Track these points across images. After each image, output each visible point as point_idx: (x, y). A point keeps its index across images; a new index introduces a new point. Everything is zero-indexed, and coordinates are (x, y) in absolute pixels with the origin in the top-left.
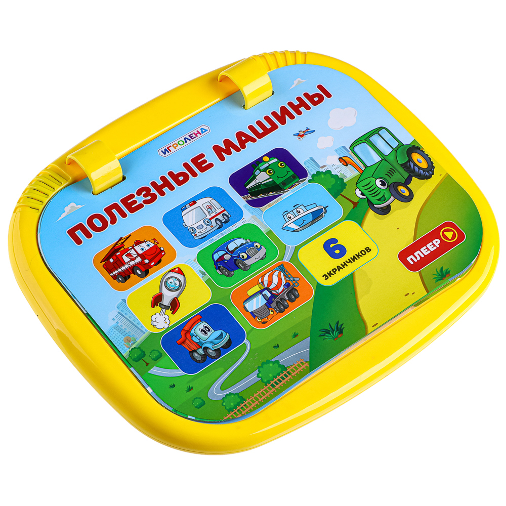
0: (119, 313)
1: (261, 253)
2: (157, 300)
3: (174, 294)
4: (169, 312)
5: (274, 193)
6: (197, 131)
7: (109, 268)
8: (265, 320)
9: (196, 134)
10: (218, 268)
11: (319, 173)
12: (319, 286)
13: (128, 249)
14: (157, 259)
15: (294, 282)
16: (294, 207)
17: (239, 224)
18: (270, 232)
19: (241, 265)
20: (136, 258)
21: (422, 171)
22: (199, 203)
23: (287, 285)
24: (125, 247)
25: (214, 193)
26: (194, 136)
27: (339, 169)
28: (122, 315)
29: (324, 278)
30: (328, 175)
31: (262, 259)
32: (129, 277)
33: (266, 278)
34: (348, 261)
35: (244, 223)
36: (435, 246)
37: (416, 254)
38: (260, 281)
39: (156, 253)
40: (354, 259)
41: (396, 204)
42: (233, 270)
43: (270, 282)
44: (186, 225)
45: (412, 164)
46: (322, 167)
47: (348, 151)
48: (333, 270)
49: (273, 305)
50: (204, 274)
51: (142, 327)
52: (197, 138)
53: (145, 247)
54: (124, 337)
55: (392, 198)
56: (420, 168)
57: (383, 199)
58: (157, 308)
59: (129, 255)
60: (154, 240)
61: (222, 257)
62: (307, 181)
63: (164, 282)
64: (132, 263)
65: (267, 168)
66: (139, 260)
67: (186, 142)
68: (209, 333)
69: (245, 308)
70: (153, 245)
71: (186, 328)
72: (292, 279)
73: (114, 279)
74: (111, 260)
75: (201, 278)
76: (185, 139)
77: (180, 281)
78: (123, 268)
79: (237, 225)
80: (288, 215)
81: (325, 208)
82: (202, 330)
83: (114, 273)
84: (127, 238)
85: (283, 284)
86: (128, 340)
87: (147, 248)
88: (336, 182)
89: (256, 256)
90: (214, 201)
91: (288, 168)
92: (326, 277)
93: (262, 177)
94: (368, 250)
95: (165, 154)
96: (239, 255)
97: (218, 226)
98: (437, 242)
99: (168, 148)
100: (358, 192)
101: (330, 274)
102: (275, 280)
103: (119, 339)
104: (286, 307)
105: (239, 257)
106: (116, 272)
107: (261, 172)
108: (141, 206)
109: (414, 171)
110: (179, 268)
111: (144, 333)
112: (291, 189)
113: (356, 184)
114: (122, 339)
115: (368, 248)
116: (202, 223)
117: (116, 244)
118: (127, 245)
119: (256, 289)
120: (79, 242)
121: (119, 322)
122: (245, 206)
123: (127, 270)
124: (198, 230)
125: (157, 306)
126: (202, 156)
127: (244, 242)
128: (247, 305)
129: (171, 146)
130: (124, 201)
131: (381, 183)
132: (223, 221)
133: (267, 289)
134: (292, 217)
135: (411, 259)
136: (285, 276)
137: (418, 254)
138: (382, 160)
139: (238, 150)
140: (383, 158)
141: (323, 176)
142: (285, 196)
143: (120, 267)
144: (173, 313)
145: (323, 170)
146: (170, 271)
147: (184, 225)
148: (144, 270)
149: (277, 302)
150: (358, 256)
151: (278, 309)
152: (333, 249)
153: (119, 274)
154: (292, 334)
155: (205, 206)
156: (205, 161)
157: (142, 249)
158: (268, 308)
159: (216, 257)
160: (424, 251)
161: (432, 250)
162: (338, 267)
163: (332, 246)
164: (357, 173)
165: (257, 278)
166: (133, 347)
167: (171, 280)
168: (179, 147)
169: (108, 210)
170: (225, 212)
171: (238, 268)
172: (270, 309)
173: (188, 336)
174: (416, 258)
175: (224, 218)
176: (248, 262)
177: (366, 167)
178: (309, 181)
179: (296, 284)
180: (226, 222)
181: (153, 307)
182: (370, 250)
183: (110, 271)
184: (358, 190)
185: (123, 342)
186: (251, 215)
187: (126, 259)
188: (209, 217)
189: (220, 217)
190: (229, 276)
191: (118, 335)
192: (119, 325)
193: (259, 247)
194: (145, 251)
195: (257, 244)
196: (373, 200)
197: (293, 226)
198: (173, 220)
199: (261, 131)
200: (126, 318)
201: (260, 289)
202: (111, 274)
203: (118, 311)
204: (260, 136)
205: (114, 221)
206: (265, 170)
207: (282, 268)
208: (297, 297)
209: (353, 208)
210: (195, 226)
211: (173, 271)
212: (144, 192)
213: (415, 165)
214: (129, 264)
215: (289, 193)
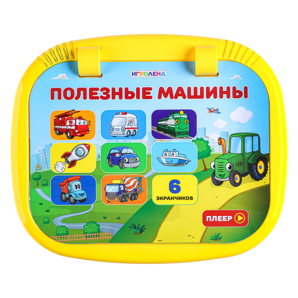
0: (44, 149)
1: (136, 165)
2: (66, 155)
3: (76, 158)
4: (67, 165)
5: (170, 135)
6: (160, 72)
7: (56, 122)
8: (110, 200)
9: (157, 74)
10: (108, 158)
11: (202, 139)
12: (151, 200)
13: (72, 119)
14: (82, 133)
15: (140, 190)
16: (173, 150)
17: (138, 141)
18: (149, 156)
19: (121, 164)
20: (73, 126)
21: (257, 174)
22: (128, 115)
23: (136, 190)
24: (72, 116)
25: (140, 115)
26: (156, 74)
27: (214, 144)
28: (45, 152)
29: (157, 198)
30: (206, 144)
31: (134, 168)
32: (62, 134)
33: (128, 179)
34: (176, 198)
35: (141, 142)
36: (227, 219)
37: (214, 217)
38: (124, 179)
39: (85, 130)
40: (180, 198)
41: (227, 183)
42: (115, 164)
43: (128, 183)
44: (111, 124)
45: (255, 167)
46: (206, 137)
47: (227, 137)
48: (164, 197)
49: (120, 196)
50: (99, 157)
51: (49, 164)
52: (157, 76)
53: (82, 122)
54: (37, 163)
55: (228, 179)
56: (257, 171)
57: (222, 176)
58: (63, 160)
59: (71, 122)
60: (90, 122)
61: (115, 154)
62: (192, 140)
63: (77, 148)
64: (69, 127)
65: (178, 118)
66: (73, 128)
67: (149, 75)
68: (78, 189)
69: (105, 188)
70: (86, 124)
71: (69, 179)
72: (140, 188)
73: (54, 130)
74: (60, 119)
75: (96, 158)
76: (150, 73)
77: (85, 153)
78: (63, 127)
79: (136, 141)
80: (167, 153)
81: (188, 161)
82: (76, 186)
83: (57, 127)
84: (77, 112)
85: (134, 188)
86: (38, 166)
87: (82, 124)
88: (206, 151)
89: (132, 165)
90: (136, 119)
91: (188, 126)
92: (158, 198)
93: (171, 122)
94: (191, 198)
95: (133, 75)
96: (124, 158)
97: (127, 135)
98: (230, 218)
99: (137, 73)
100: (213, 164)
101: (161, 198)
102: (131, 183)
103: (34, 162)
104: (125, 201)
105: (123, 160)
106: (58, 127)
107: (173, 118)
108: (97, 98)
109: (252, 171)
110: (89, 146)
111: (48, 168)
112: (180, 139)
113: (216, 159)
114: (36, 164)
115: (192, 197)
116: (120, 128)
117: (69, 112)
118: (74, 116)
119: (119, 182)
120: (52, 98)
121: (41, 154)
122: (149, 133)
123: (64, 129)
124: (115, 131)
125: (64, 158)
126: (150, 89)
127: (132, 152)
128: (107, 187)
129: (139, 72)
130: (91, 90)
131: (229, 166)
132: (131, 134)
133: (124, 185)
134: (168, 155)
135: (209, 218)
136: (138, 184)
137: (215, 218)
138: (241, 154)
139: (172, 97)
140: (242, 153)
141: (202, 143)
142: (174, 141)
143: (62, 125)
144: (69, 167)
145: (205, 139)
146: (84, 144)
147: (111, 123)
148: (72, 135)
149: (123, 195)
150: (184, 198)
151: (121, 199)
152: (174, 186)
153: (59, 129)
154: (117, 216)
155: (129, 119)
156: (149, 93)
157: (80, 123)
158: (117, 195)
159: (112, 152)
160: (219, 219)
161: (224, 220)
162: (169, 197)
163: (175, 184)
164: (221, 153)
165: (124, 176)
166: (37, 171)
167: (80, 149)
168: (143, 76)
169: (79, 90)
170: (136, 130)
171: (118, 165)
172: (117, 197)
173: (67, 183)
174: (212, 219)
175: (133, 133)
176: (125, 165)
177: (229, 152)
178: (193, 141)
179: (140, 192)
180: (132, 135)
181: (62, 157)
182: (193, 199)
183: (55, 124)
184: (214, 162)
185: (35, 166)
186: (148, 140)
187: (68, 123)
188: (126, 127)
189: (132, 130)
190: (111, 166)
191: (35, 160)
192: (40, 155)
193: (137, 160)
194: (80, 125)
195: (138, 158)
196: (217, 173)
197: (164, 160)
198: (108, 116)
199: (192, 94)
200: (45, 154)
201: (120, 183)
202: (55, 127)
203: (44, 148)
204: (190, 97)
205: (77, 98)
206: (175, 119)
207: (140, 179)
208: (135, 199)
209: (203, 171)
210: (115, 127)
211: (85, 145)
212: (105, 91)
213: (257, 168)
214: (67, 127)
215: (177, 141)
